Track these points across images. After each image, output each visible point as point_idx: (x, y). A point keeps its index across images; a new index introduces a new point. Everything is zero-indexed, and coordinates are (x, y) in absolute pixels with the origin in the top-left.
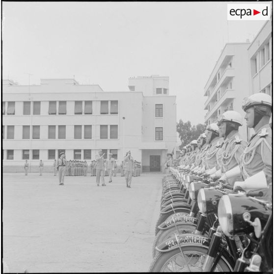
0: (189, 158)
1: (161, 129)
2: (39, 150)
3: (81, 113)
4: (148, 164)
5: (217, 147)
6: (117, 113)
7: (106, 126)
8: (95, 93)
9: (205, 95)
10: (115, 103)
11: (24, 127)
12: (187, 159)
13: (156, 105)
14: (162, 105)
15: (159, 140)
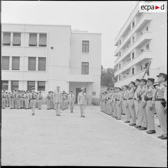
1: (87, 64)
7: (35, 58)
10: (43, 35)
13: (83, 41)
14: (88, 41)
15: (85, 74)
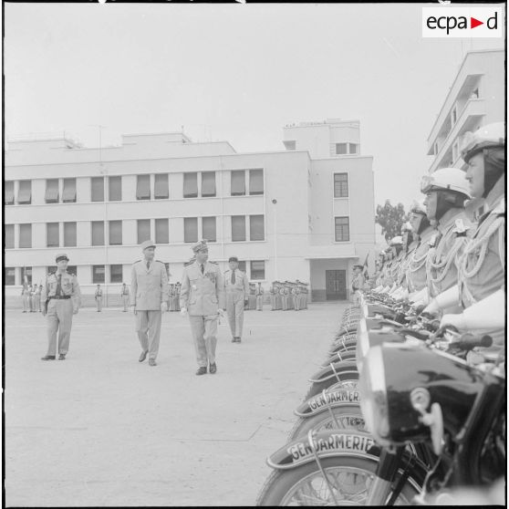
0: (389, 272)
1: (345, 221)
2: (121, 265)
3: (195, 196)
4: (322, 286)
5: (431, 247)
6: (262, 193)
7: (243, 217)
8: (221, 156)
9: (429, 154)
10: (257, 173)
11: (94, 223)
12: (387, 274)
13: (335, 174)
14: (347, 174)
15: (342, 240)
